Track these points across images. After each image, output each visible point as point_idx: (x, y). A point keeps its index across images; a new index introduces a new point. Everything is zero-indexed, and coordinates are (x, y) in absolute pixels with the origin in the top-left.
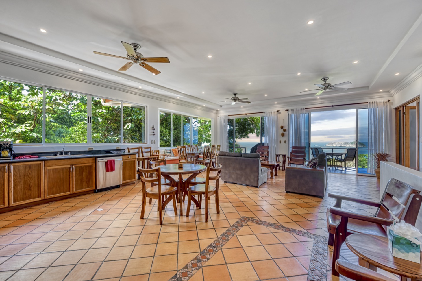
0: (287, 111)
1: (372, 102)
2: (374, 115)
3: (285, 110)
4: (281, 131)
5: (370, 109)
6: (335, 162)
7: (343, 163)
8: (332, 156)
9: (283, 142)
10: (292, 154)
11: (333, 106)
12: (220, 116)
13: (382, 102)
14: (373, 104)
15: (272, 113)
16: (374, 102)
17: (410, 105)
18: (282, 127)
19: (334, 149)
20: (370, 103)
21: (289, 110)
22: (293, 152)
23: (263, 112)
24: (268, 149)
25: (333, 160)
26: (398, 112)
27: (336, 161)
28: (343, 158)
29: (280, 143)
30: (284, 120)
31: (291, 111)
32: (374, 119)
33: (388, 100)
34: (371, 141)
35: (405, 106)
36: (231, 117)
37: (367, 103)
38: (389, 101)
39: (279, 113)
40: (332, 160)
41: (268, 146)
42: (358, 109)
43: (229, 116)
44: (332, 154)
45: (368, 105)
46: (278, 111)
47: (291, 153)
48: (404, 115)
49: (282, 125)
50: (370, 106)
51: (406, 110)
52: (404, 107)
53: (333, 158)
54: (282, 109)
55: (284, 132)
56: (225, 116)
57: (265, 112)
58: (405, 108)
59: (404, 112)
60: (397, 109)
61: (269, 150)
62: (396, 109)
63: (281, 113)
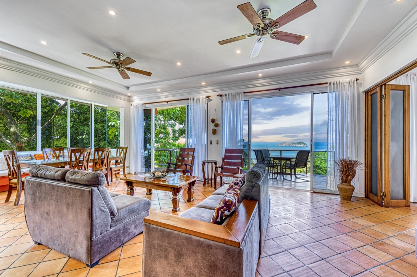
0: (220, 97)
1: (334, 83)
2: (336, 102)
3: (217, 96)
4: (212, 126)
5: (330, 93)
6: (283, 169)
7: (293, 170)
8: (280, 161)
9: (214, 143)
10: (225, 160)
11: (280, 89)
12: (132, 105)
13: (348, 81)
14: (335, 85)
15: (200, 100)
16: (336, 82)
17: (392, 82)
18: (213, 121)
19: (282, 151)
20: (330, 83)
21: (222, 95)
22: (226, 157)
23: (188, 99)
24: (194, 153)
25: (281, 166)
26: (370, 97)
27: (284, 167)
28: (293, 163)
29: (211, 144)
30: (215, 109)
31: (225, 97)
32: (336, 107)
33: (355, 79)
34: (331, 142)
35: (385, 84)
36: (148, 107)
37: (327, 83)
38: (357, 80)
39: (210, 100)
40: (279, 166)
41: (194, 149)
42: (314, 94)
43: (144, 104)
44: (280, 159)
45: (328, 87)
46: (208, 97)
47: (223, 159)
48: (383, 99)
49: (214, 118)
50: (330, 89)
51: (385, 91)
52: (383, 86)
53: (281, 163)
54: (213, 95)
55: (216, 128)
56: (139, 105)
57: (190, 99)
58: (385, 88)
59: (383, 94)
60: (368, 93)
61: (195, 155)
62: (366, 93)
63: (212, 100)
